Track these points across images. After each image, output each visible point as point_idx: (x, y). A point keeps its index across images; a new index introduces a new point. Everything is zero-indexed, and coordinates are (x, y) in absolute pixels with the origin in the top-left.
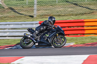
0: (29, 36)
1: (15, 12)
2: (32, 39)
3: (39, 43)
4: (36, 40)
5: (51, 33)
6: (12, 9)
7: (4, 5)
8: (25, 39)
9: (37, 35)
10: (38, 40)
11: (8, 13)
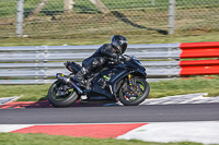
0: (68, 80)
1: (126, 21)
2: (73, 87)
3: (90, 94)
4: (82, 88)
5: (117, 73)
6: (119, 15)
7: (101, 6)
8: (58, 86)
9: (86, 77)
10: (88, 88)
11: (109, 24)
